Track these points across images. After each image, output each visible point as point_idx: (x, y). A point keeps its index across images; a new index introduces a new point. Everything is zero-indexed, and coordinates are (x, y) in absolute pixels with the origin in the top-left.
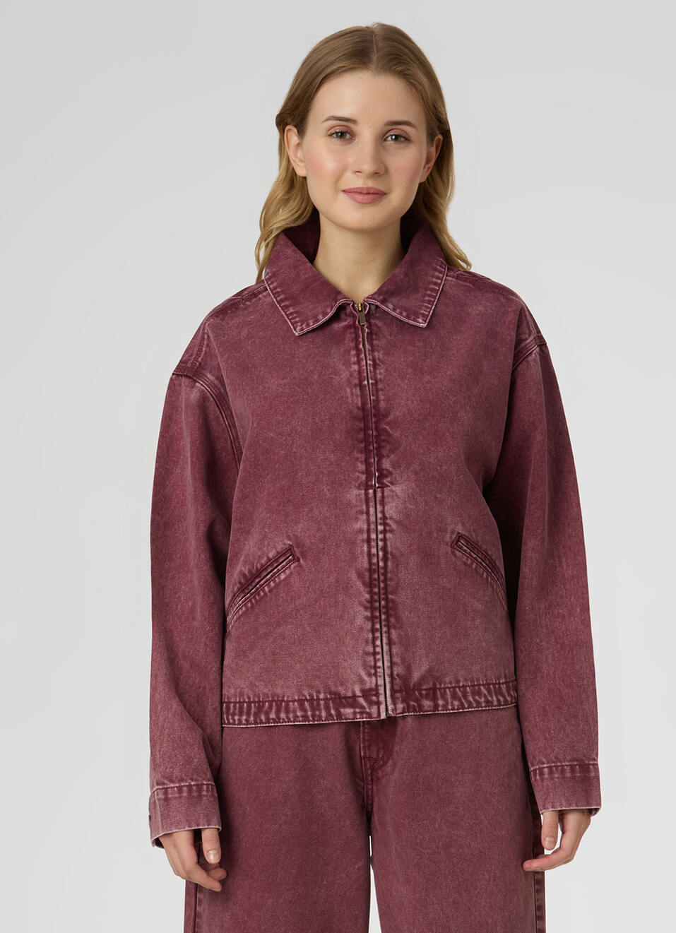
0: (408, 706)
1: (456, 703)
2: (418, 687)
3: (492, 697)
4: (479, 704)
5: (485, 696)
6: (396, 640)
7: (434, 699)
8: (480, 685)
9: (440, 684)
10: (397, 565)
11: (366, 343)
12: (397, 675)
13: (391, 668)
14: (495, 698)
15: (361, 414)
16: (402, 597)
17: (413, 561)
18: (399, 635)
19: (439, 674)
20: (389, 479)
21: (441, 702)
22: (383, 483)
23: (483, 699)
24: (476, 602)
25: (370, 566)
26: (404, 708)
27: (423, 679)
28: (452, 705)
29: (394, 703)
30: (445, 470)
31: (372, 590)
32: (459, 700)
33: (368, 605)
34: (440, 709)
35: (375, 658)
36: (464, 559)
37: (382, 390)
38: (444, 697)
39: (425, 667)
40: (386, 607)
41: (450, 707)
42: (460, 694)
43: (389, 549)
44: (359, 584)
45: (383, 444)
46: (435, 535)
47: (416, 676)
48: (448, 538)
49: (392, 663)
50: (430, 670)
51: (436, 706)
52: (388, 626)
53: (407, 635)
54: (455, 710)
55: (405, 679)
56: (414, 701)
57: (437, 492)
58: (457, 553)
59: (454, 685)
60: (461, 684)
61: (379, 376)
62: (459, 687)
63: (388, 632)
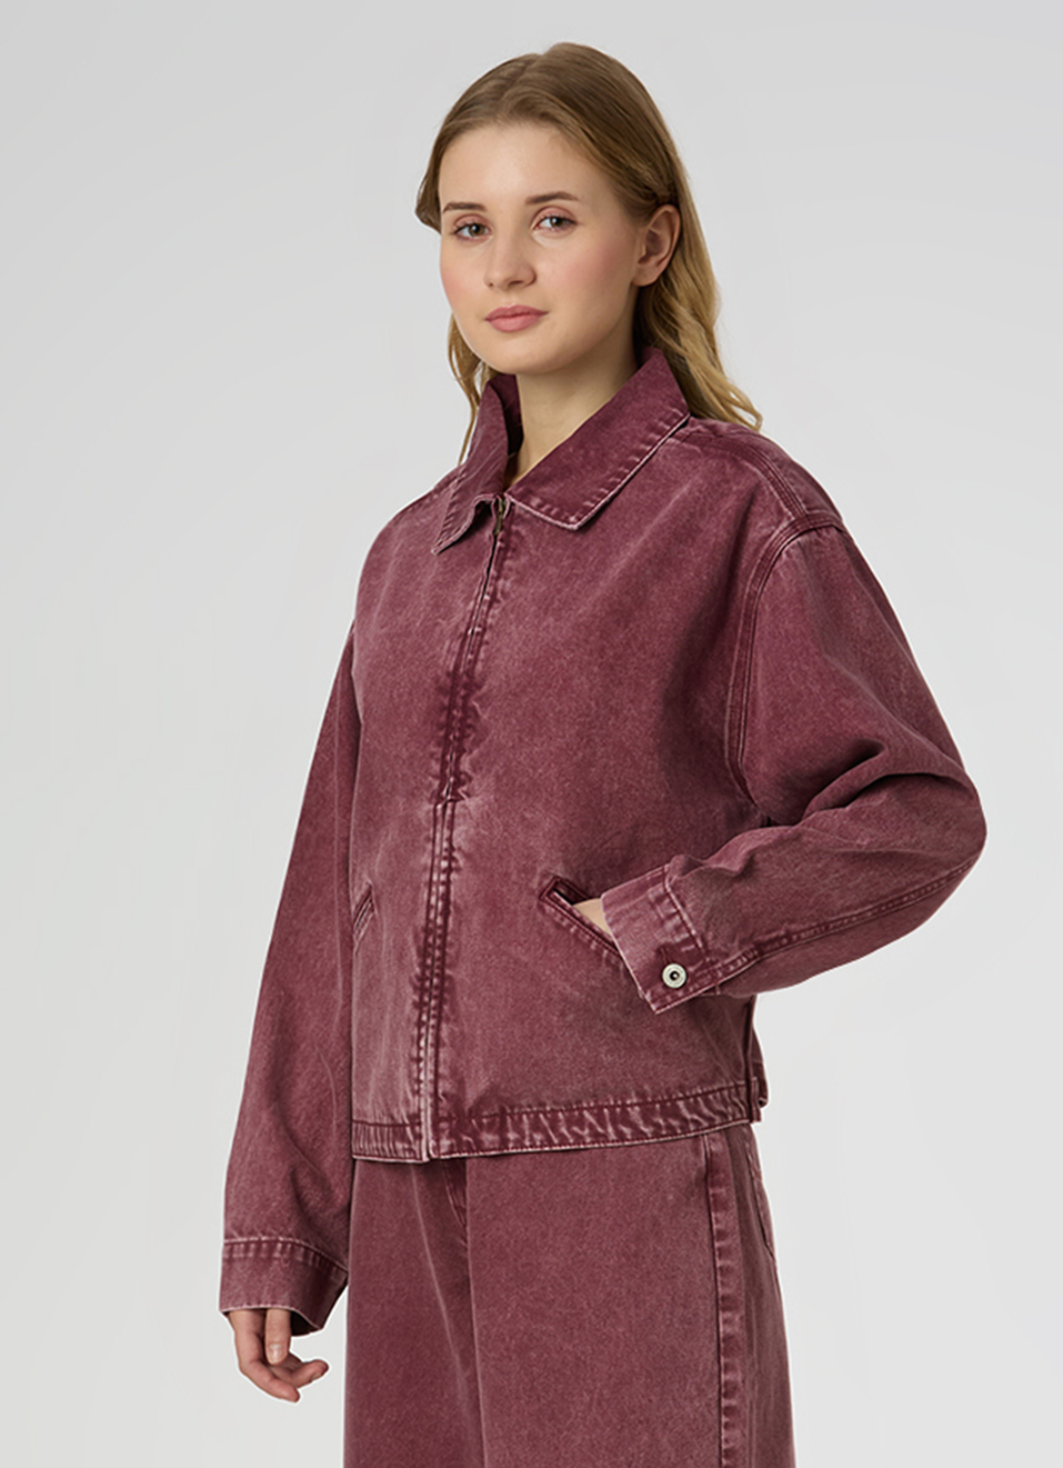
0: (460, 1142)
1: (538, 1137)
2: (475, 1111)
3: (605, 1128)
4: (579, 1139)
5: (591, 1126)
6: (446, 1040)
7: (502, 1130)
8: (583, 1109)
9: (512, 1108)
10: (460, 923)
11: (493, 565)
12: (444, 1095)
13: (435, 1083)
14: (610, 1129)
15: (449, 682)
16: (460, 974)
17: (477, 919)
18: (452, 1033)
19: (508, 1095)
20: (465, 788)
21: (512, 1136)
22: (458, 795)
23: (587, 1131)
24: (568, 987)
25: (427, 925)
26: (452, 1146)
27: (481, 1101)
28: (532, 1139)
29: (438, 1140)
30: (540, 775)
31: (425, 961)
32: (544, 1131)
33: (418, 984)
34: (511, 1145)
35: (418, 1067)
36: (557, 919)
37: (487, 643)
38: (518, 1128)
39: (483, 1085)
40: (441, 987)
41: (527, 1143)
42: (546, 1123)
43: (452, 898)
44: (413, 951)
45: (468, 731)
46: (514, 877)
47: (471, 1096)
48: (534, 885)
49: (437, 1075)
50: (493, 1089)
51: (504, 1142)
52: (439, 1018)
53: (462, 1033)
54: (536, 1147)
55: (456, 1100)
56: (469, 1135)
57: (525, 810)
58: (547, 908)
59: (535, 1109)
60: (548, 1108)
61: (490, 621)
62: (545, 1114)
63: (438, 1028)
